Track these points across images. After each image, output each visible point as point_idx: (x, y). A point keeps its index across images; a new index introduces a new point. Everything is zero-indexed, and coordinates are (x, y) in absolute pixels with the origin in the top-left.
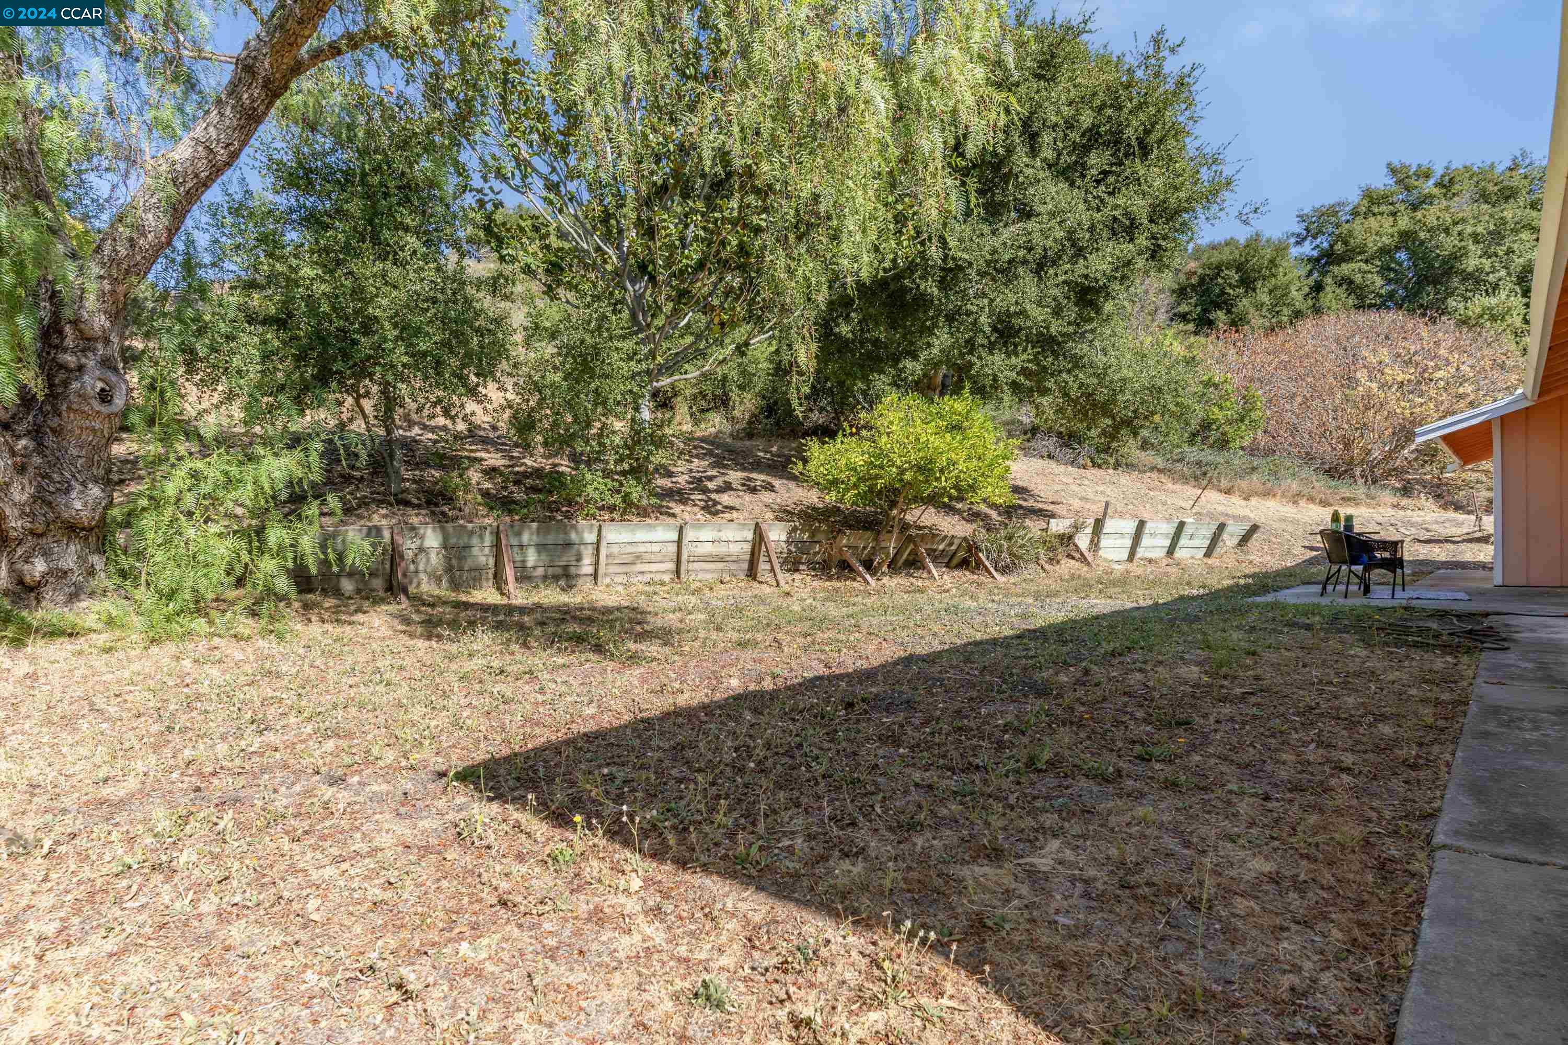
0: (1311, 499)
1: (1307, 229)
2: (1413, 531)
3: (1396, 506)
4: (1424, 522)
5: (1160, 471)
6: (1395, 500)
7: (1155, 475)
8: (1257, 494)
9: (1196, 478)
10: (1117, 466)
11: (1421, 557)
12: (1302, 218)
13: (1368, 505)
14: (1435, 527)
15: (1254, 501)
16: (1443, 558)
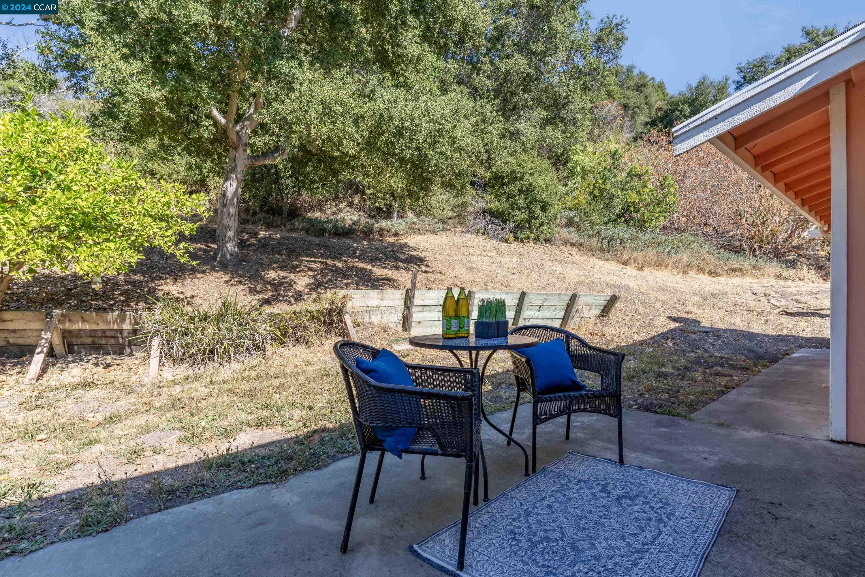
0: (700, 270)
1: (744, 78)
2: (783, 302)
3: (778, 277)
4: (799, 293)
5: (572, 244)
6: (778, 271)
7: (568, 248)
8: (650, 265)
9: (602, 250)
10: (537, 239)
11: (785, 332)
12: (740, 70)
13: (753, 276)
14: (807, 298)
15: (647, 271)
16: (808, 333)
